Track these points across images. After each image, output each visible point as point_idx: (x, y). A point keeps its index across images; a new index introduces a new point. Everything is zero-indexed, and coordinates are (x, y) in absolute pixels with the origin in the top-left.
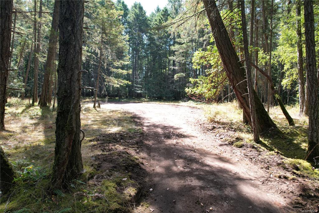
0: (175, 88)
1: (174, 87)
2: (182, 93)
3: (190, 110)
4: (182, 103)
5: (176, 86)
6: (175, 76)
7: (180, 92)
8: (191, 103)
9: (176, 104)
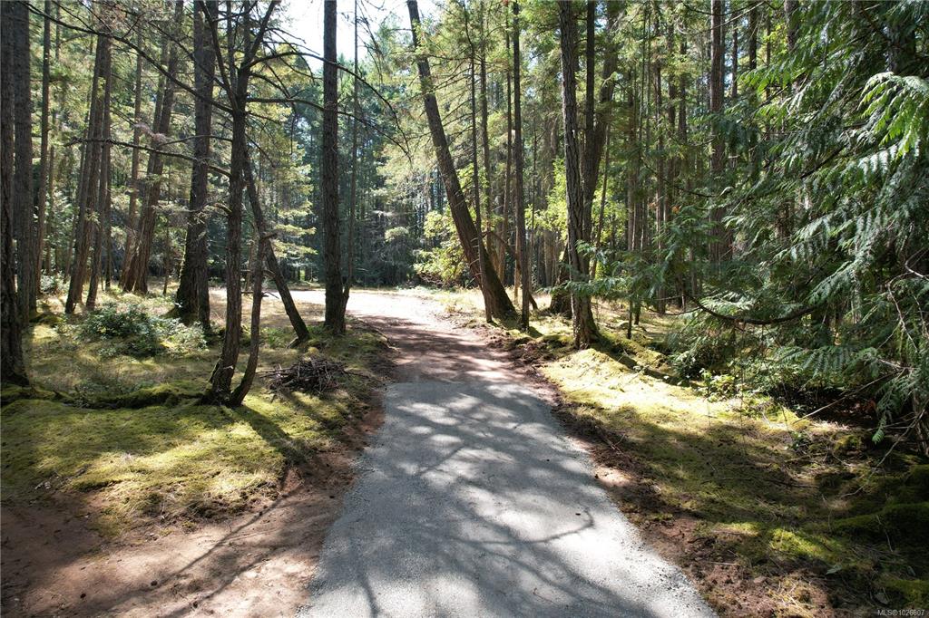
0: (385, 259)
1: (383, 255)
2: (399, 270)
3: (420, 302)
4: (401, 291)
5: (386, 254)
6: (388, 234)
7: (395, 267)
8: (421, 291)
9: (391, 292)
